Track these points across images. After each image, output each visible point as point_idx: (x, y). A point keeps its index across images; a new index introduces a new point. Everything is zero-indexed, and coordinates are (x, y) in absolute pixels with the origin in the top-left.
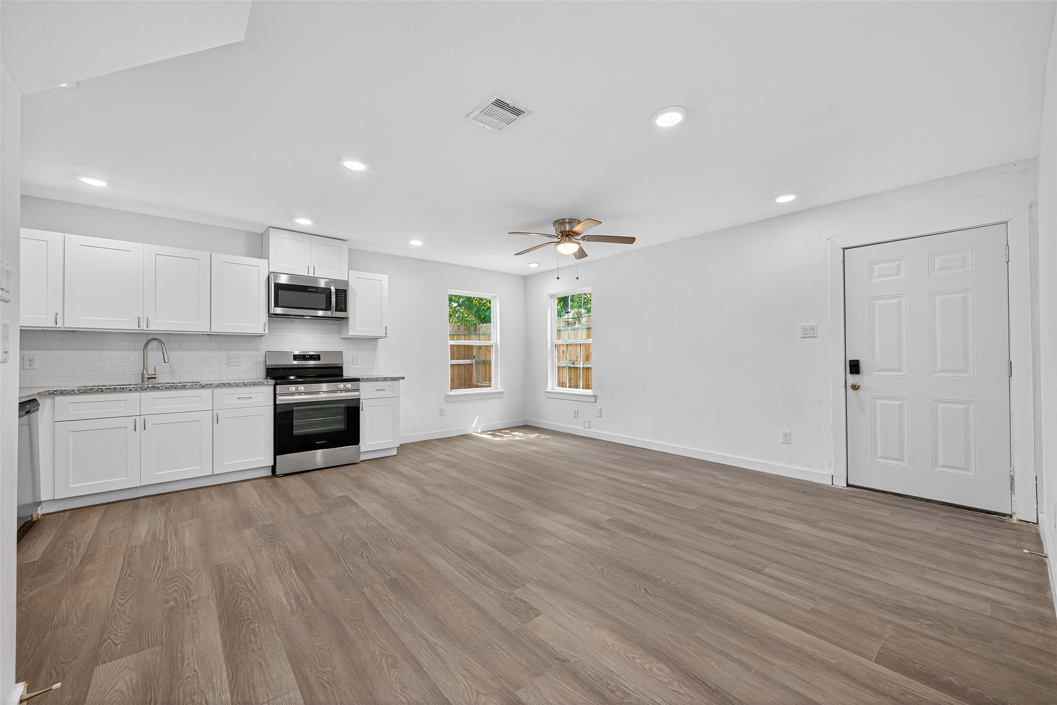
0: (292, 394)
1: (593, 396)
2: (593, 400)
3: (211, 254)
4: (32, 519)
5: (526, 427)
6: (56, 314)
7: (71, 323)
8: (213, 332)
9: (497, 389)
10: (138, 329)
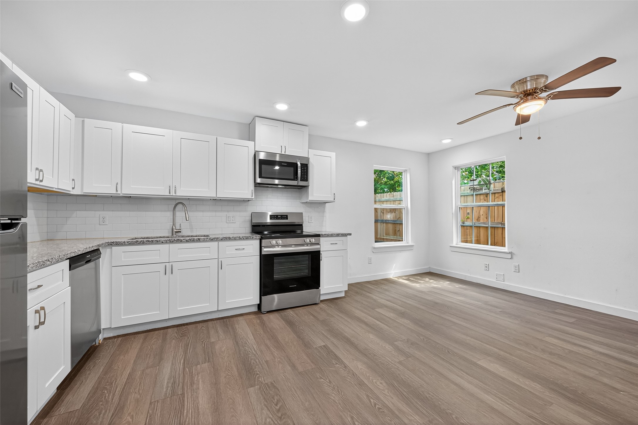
0: (273, 246)
1: (509, 253)
2: (509, 256)
3: (217, 138)
4: (96, 344)
5: (430, 274)
6: (117, 184)
7: (126, 190)
8: (218, 197)
9: (408, 243)
10: (169, 195)
